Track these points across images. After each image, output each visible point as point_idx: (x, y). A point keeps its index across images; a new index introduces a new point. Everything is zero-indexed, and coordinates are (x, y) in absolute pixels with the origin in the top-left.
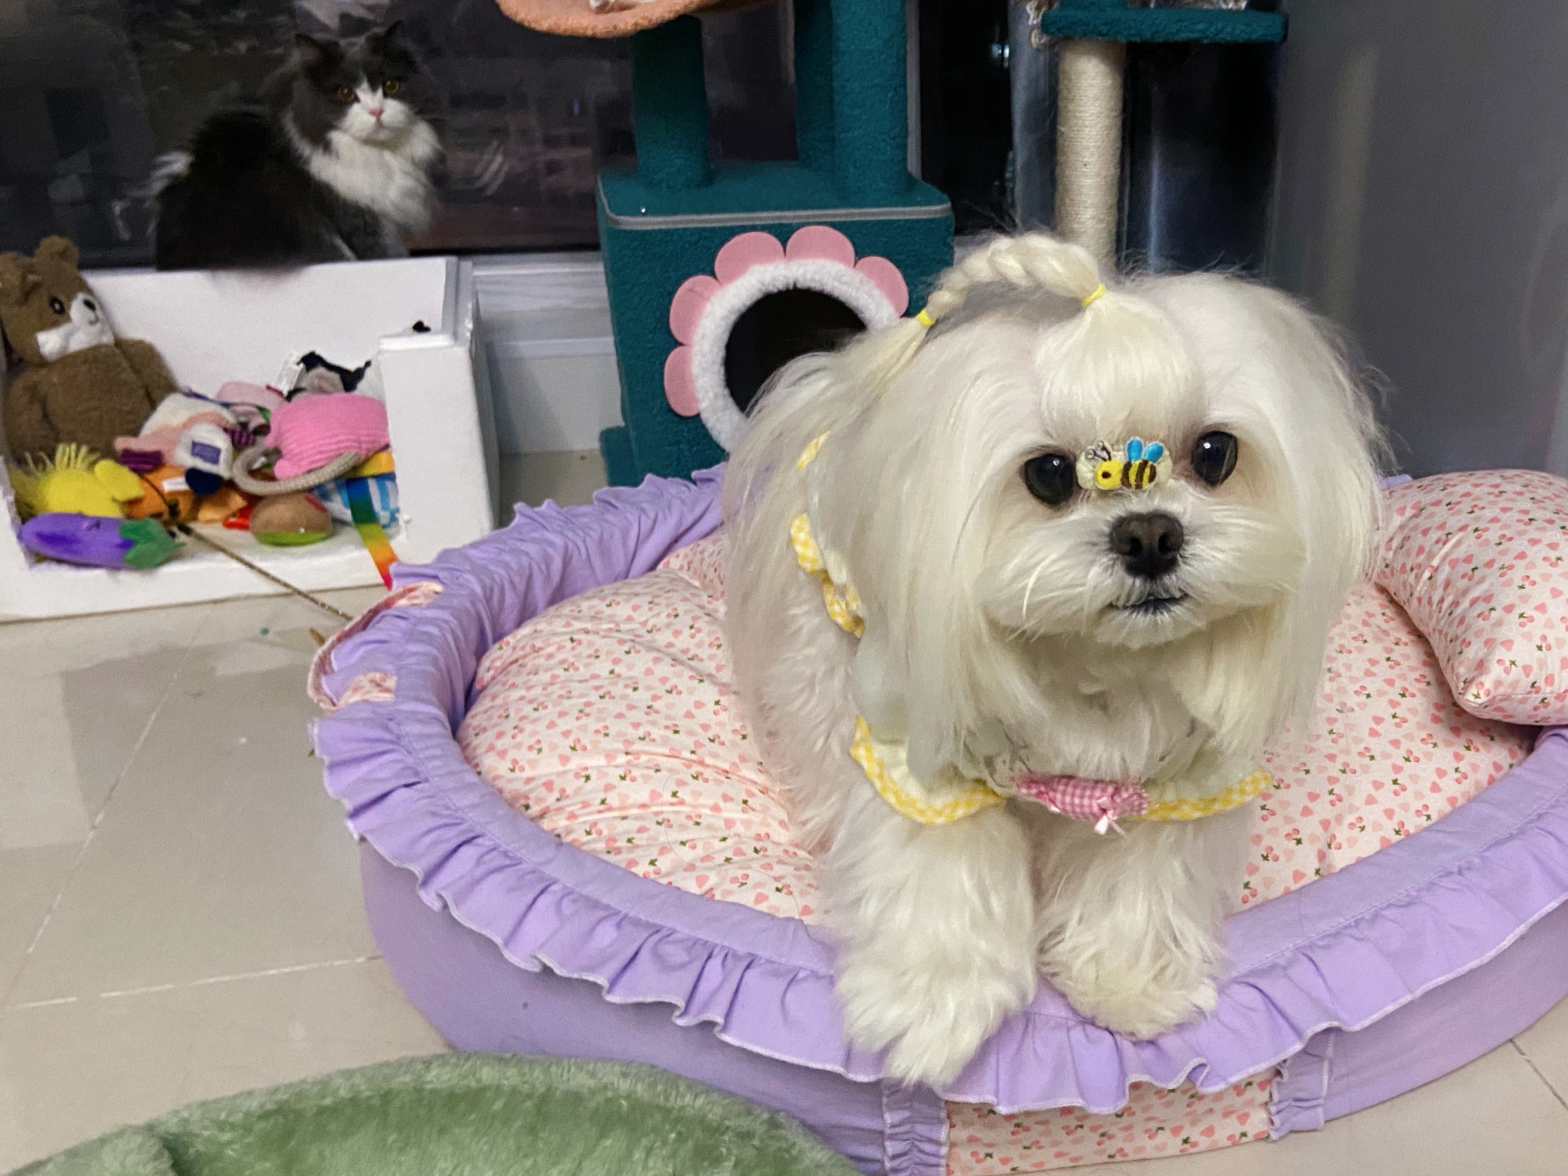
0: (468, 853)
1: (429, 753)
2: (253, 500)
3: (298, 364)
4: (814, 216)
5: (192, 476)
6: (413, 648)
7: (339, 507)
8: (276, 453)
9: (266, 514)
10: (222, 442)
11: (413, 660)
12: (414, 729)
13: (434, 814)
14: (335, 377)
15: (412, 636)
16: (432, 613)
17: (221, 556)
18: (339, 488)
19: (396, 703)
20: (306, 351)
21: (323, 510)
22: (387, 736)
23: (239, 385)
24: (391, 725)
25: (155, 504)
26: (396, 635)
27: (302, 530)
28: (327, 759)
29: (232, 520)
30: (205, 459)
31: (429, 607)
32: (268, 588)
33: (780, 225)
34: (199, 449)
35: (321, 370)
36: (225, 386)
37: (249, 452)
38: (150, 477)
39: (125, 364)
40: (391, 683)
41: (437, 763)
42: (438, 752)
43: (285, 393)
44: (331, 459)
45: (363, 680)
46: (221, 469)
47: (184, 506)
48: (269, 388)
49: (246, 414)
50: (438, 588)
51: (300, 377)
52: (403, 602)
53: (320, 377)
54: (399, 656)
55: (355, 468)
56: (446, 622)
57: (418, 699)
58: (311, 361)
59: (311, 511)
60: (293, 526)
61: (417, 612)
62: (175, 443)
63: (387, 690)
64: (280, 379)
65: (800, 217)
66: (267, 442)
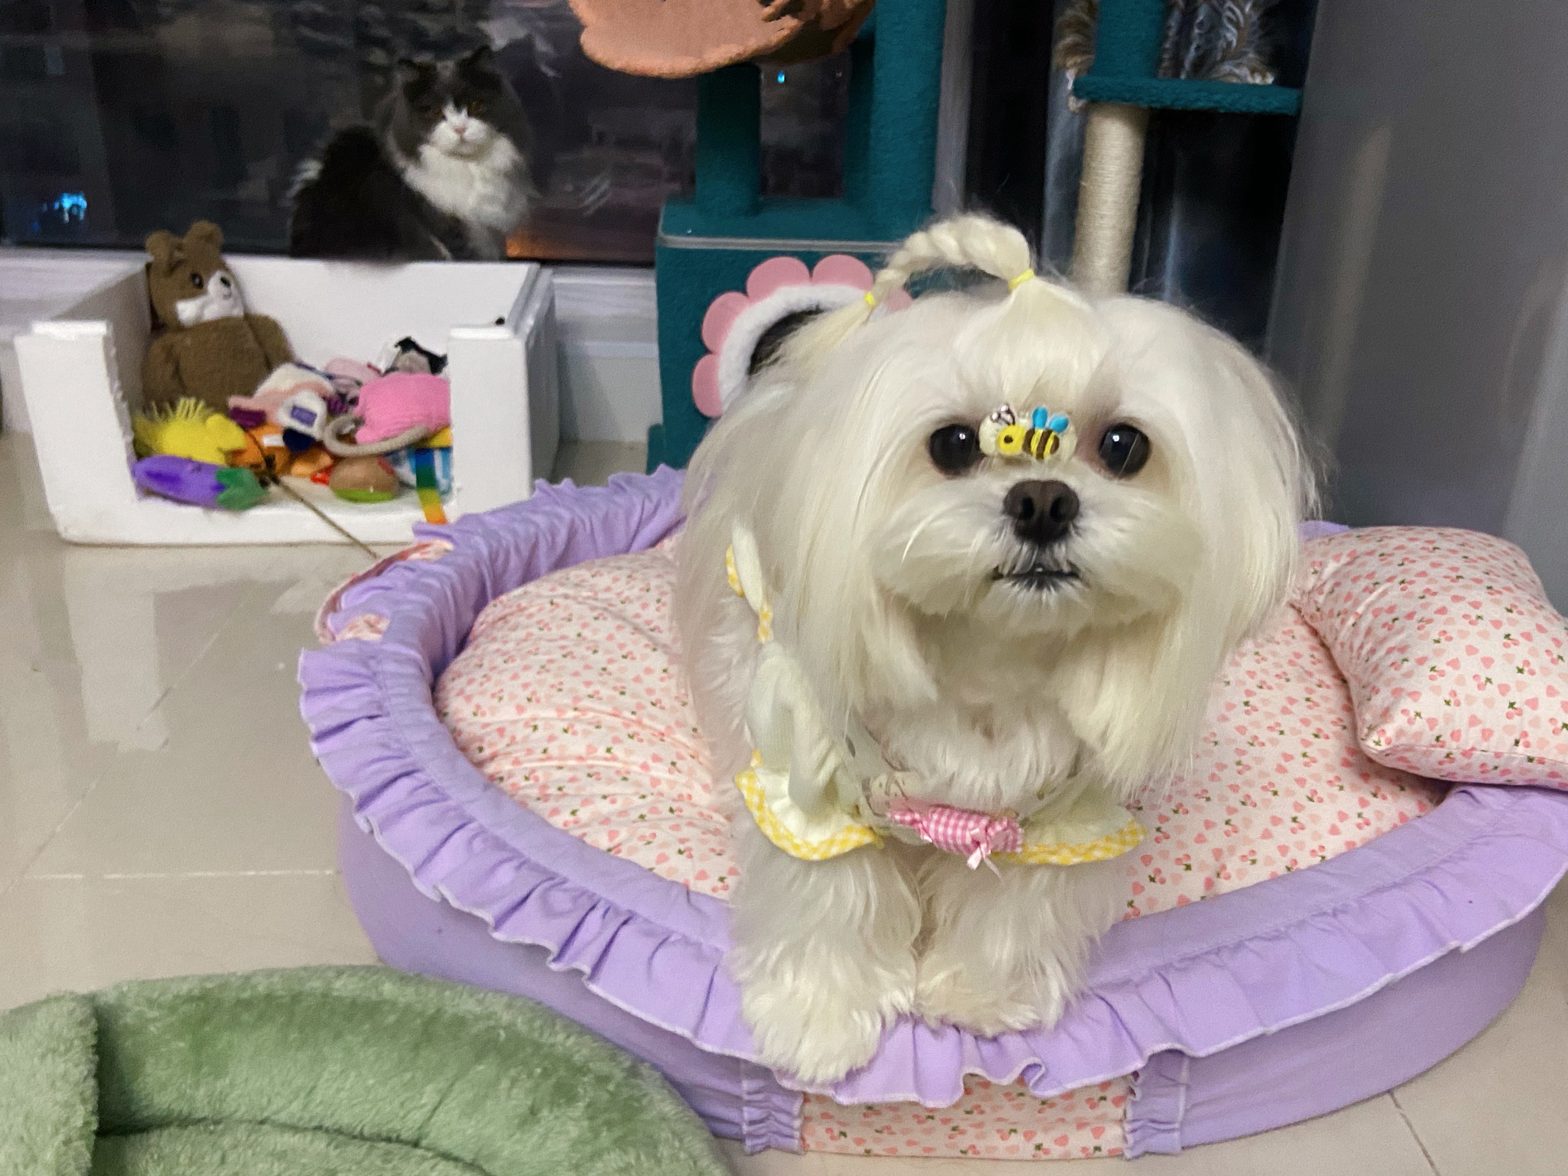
0: (405, 784)
1: (396, 691)
2: (338, 459)
3: (396, 346)
4: (841, 246)
5: (290, 435)
6: (412, 596)
7: (407, 471)
8: (359, 422)
9: (346, 472)
10: (318, 407)
11: (408, 607)
12: (390, 667)
13: (385, 746)
14: (424, 360)
15: (412, 586)
16: (437, 568)
17: (300, 506)
18: (409, 456)
19: (382, 643)
20: (402, 336)
21: (392, 472)
22: (363, 670)
23: (344, 361)
24: (372, 663)
25: (253, 456)
26: (400, 584)
27: (372, 490)
28: (305, 687)
29: (319, 476)
30: (302, 421)
31: (439, 562)
32: (336, 537)
33: (809, 253)
34: (298, 412)
35: (413, 353)
36: (334, 361)
37: (342, 418)
38: (253, 432)
39: (250, 336)
40: (383, 625)
41: (402, 700)
42: (406, 691)
43: (383, 371)
44: (404, 429)
45: (360, 621)
46: (315, 431)
47: (280, 460)
48: (370, 366)
49: (346, 386)
50: (449, 546)
51: (397, 358)
52: (415, 556)
53: (411, 359)
54: (397, 602)
55: (425, 439)
56: (449, 577)
57: (403, 642)
58: (407, 344)
59: (382, 473)
60: (364, 484)
61: (426, 566)
62: (277, 405)
63: (378, 631)
64: (380, 359)
65: (829, 246)
66: (355, 411)
